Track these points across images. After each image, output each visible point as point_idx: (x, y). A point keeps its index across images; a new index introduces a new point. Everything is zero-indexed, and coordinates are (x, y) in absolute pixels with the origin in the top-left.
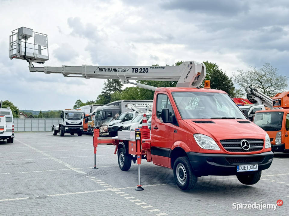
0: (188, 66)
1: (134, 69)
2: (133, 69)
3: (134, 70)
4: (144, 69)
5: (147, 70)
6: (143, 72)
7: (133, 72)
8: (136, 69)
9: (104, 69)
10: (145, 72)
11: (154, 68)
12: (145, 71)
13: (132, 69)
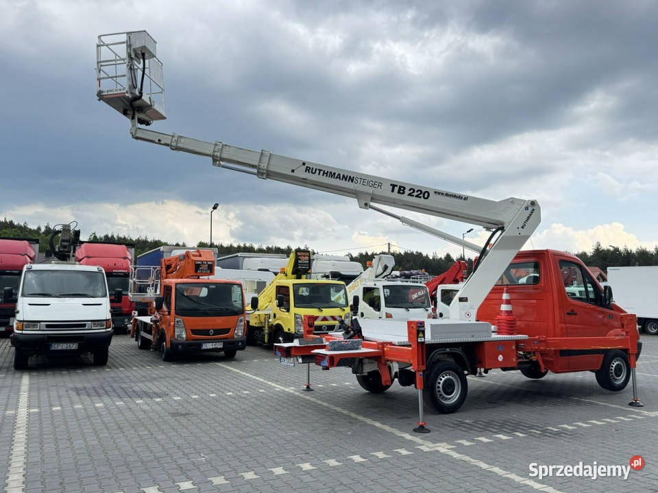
0: (527, 208)
1: (397, 186)
2: (394, 186)
3: (396, 189)
4: (421, 191)
5: (426, 194)
6: (417, 196)
7: (393, 191)
8: (400, 187)
9: (320, 170)
10: (420, 197)
11: (443, 194)
12: (422, 195)
13: (391, 185)
